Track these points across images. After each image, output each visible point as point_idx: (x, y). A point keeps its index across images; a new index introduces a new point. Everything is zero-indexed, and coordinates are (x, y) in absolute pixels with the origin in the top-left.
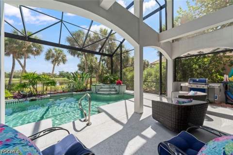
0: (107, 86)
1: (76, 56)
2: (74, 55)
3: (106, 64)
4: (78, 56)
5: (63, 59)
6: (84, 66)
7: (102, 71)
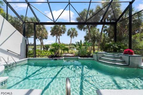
0: (110, 55)
1: (83, 30)
2: (81, 30)
3: (107, 34)
4: (84, 30)
5: (75, 34)
6: (88, 37)
7: (104, 40)
